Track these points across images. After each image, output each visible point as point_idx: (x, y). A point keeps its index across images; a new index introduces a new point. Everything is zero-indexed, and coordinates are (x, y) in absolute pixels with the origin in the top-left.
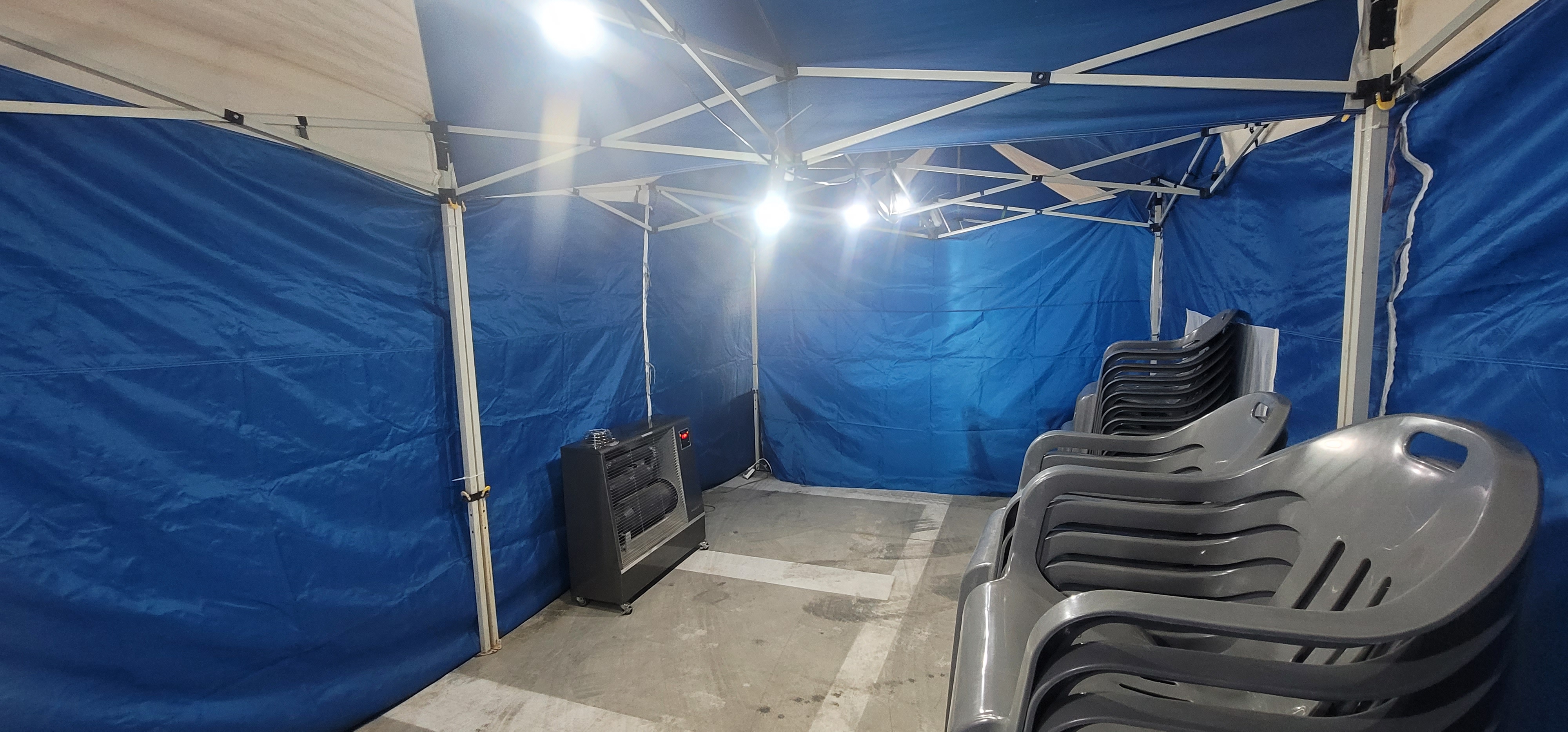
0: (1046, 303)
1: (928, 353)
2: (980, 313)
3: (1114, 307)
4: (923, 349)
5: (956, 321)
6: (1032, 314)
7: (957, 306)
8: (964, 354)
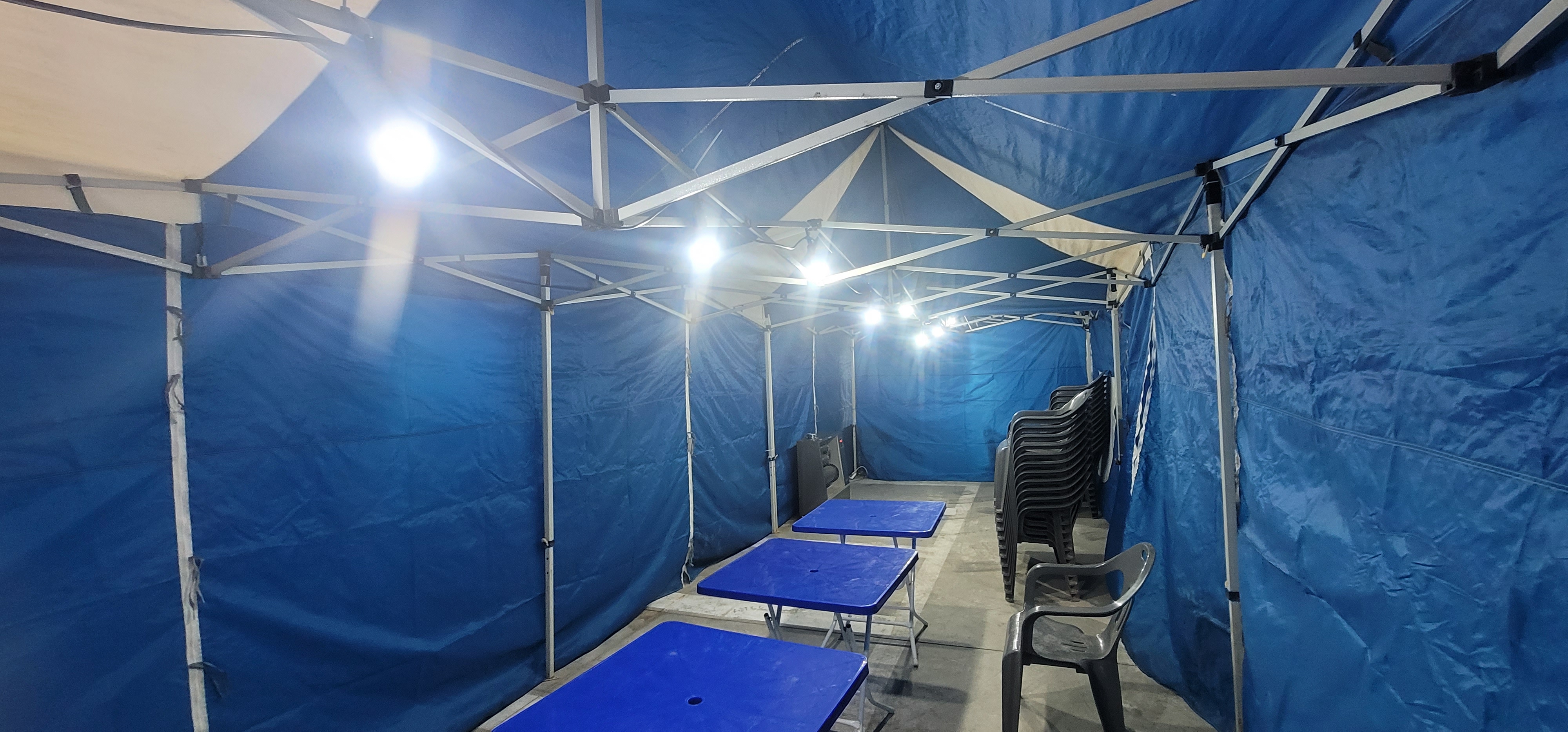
0: (1030, 368)
1: (962, 399)
2: (991, 375)
3: (1067, 371)
4: (960, 397)
5: (976, 380)
6: (1021, 375)
7: (975, 372)
8: (983, 399)
